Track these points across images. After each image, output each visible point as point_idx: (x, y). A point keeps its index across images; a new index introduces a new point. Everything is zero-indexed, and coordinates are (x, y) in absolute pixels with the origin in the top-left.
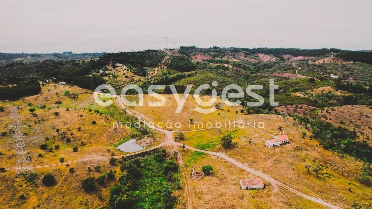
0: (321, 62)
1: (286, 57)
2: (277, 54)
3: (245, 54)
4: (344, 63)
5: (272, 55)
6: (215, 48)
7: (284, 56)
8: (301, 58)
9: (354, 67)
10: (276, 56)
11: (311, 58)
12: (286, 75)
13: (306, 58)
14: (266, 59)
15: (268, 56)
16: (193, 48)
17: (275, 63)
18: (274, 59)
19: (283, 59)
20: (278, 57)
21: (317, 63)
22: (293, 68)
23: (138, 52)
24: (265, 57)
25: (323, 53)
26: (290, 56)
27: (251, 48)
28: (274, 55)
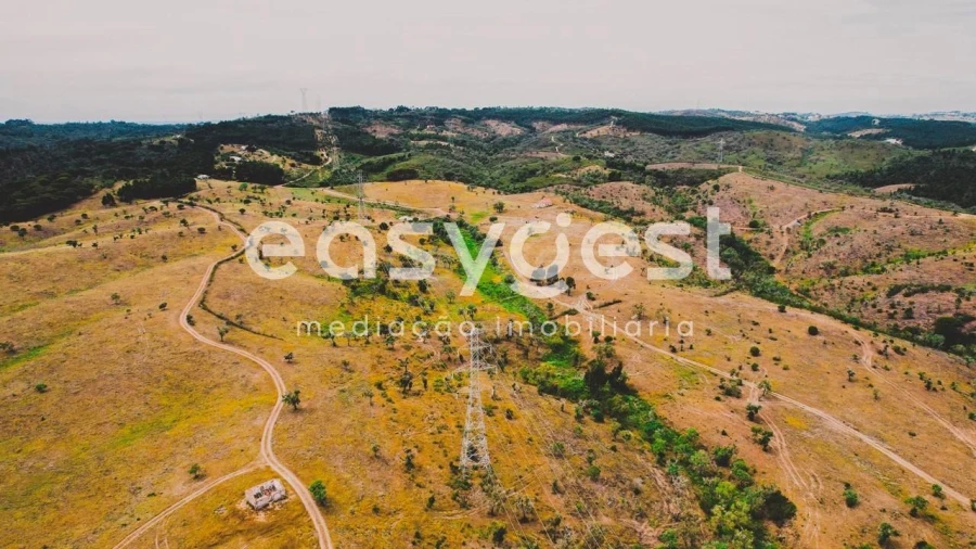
0: (594, 133)
1: (538, 125)
2: (523, 120)
3: (463, 121)
4: (628, 135)
5: (513, 123)
6: (401, 109)
7: (535, 124)
8: (563, 127)
9: (641, 140)
10: (521, 125)
11: (580, 127)
12: (542, 155)
13: (573, 127)
14: (504, 130)
15: (506, 125)
16: (357, 111)
17: (521, 137)
18: (518, 131)
19: (533, 130)
20: (526, 126)
21: (588, 135)
22: (552, 144)
23: (238, 122)
24: (501, 127)
25: (597, 117)
26: (546, 124)
27: (470, 108)
28: (516, 122)
